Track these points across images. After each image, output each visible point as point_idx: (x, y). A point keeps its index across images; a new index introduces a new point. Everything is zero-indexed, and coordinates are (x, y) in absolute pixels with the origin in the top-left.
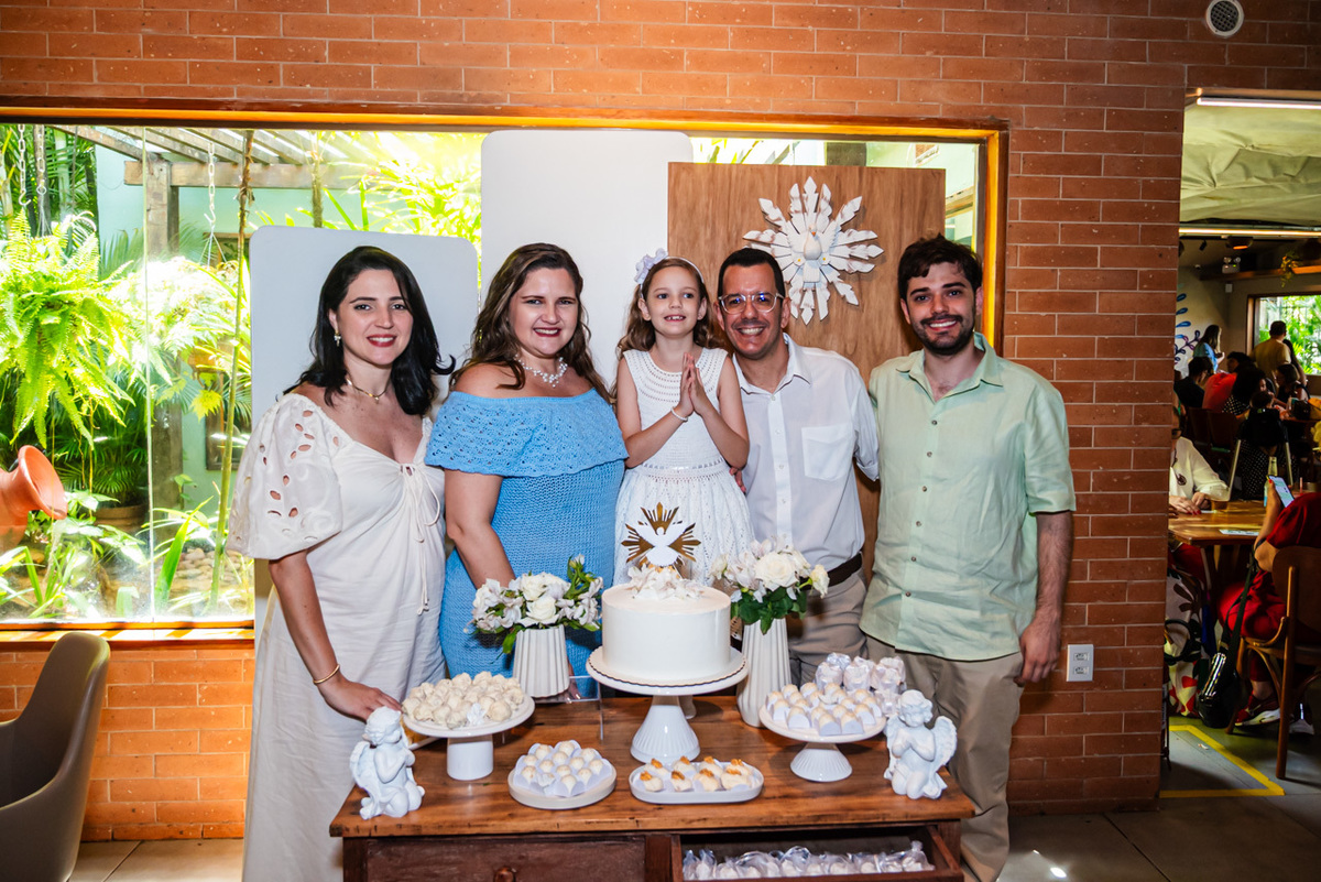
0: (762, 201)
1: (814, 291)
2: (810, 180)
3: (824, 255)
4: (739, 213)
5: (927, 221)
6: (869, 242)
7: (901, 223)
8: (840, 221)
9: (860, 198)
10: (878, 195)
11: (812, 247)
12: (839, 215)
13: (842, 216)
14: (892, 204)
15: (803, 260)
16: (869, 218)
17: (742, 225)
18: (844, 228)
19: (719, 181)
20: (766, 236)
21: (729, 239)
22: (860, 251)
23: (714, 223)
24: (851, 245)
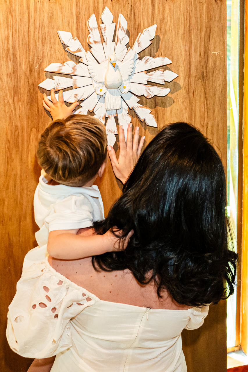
0: (61, 33)
1: (116, 118)
2: (107, 9)
3: (125, 84)
4: (39, 45)
5: (211, 47)
6: (164, 67)
7: (190, 48)
8: (137, 49)
9: (155, 26)
10: (169, 23)
11: (113, 77)
12: (136, 43)
13: (139, 44)
14: (181, 31)
15: (104, 89)
16: (162, 45)
17: (43, 56)
18: (141, 56)
19: (17, 13)
20: (68, 67)
21: (31, 70)
22: (157, 77)
23: (15, 56)
24: (148, 71)
